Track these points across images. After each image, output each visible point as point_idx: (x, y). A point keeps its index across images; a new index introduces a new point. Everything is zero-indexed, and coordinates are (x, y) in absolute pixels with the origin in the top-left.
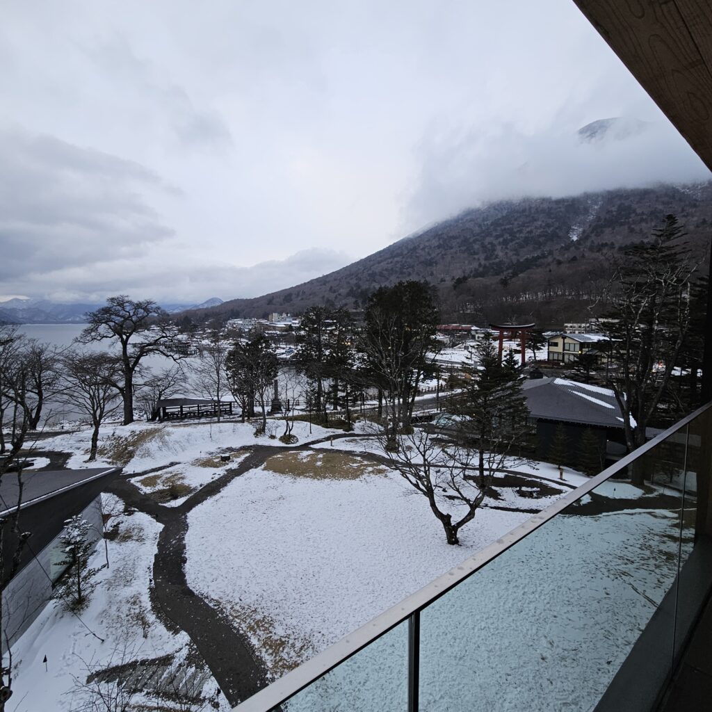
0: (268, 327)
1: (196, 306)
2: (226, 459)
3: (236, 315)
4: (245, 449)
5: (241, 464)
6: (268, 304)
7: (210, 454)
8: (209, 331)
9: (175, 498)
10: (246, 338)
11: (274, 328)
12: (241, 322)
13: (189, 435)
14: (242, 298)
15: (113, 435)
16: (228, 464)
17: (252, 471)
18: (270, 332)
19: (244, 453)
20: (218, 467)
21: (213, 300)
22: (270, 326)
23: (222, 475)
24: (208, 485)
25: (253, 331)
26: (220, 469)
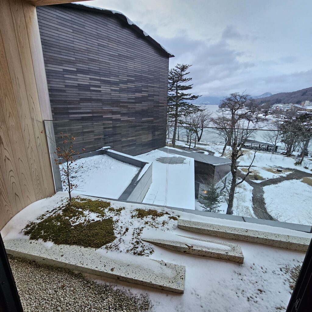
0: (300, 109)
1: (257, 97)
2: (280, 171)
3: (279, 101)
4: (289, 169)
5: (288, 176)
6: (302, 95)
7: (270, 167)
8: (263, 110)
9: (257, 179)
10: (284, 115)
11: (305, 110)
12: (282, 106)
13: (261, 156)
14: (285, 92)
15: (229, 149)
16: (280, 173)
17: (294, 181)
18: (301, 112)
19: (289, 171)
20: (275, 173)
21: (267, 94)
22: (302, 109)
23: (278, 177)
24: (271, 179)
25: (290, 111)
26: (276, 174)
